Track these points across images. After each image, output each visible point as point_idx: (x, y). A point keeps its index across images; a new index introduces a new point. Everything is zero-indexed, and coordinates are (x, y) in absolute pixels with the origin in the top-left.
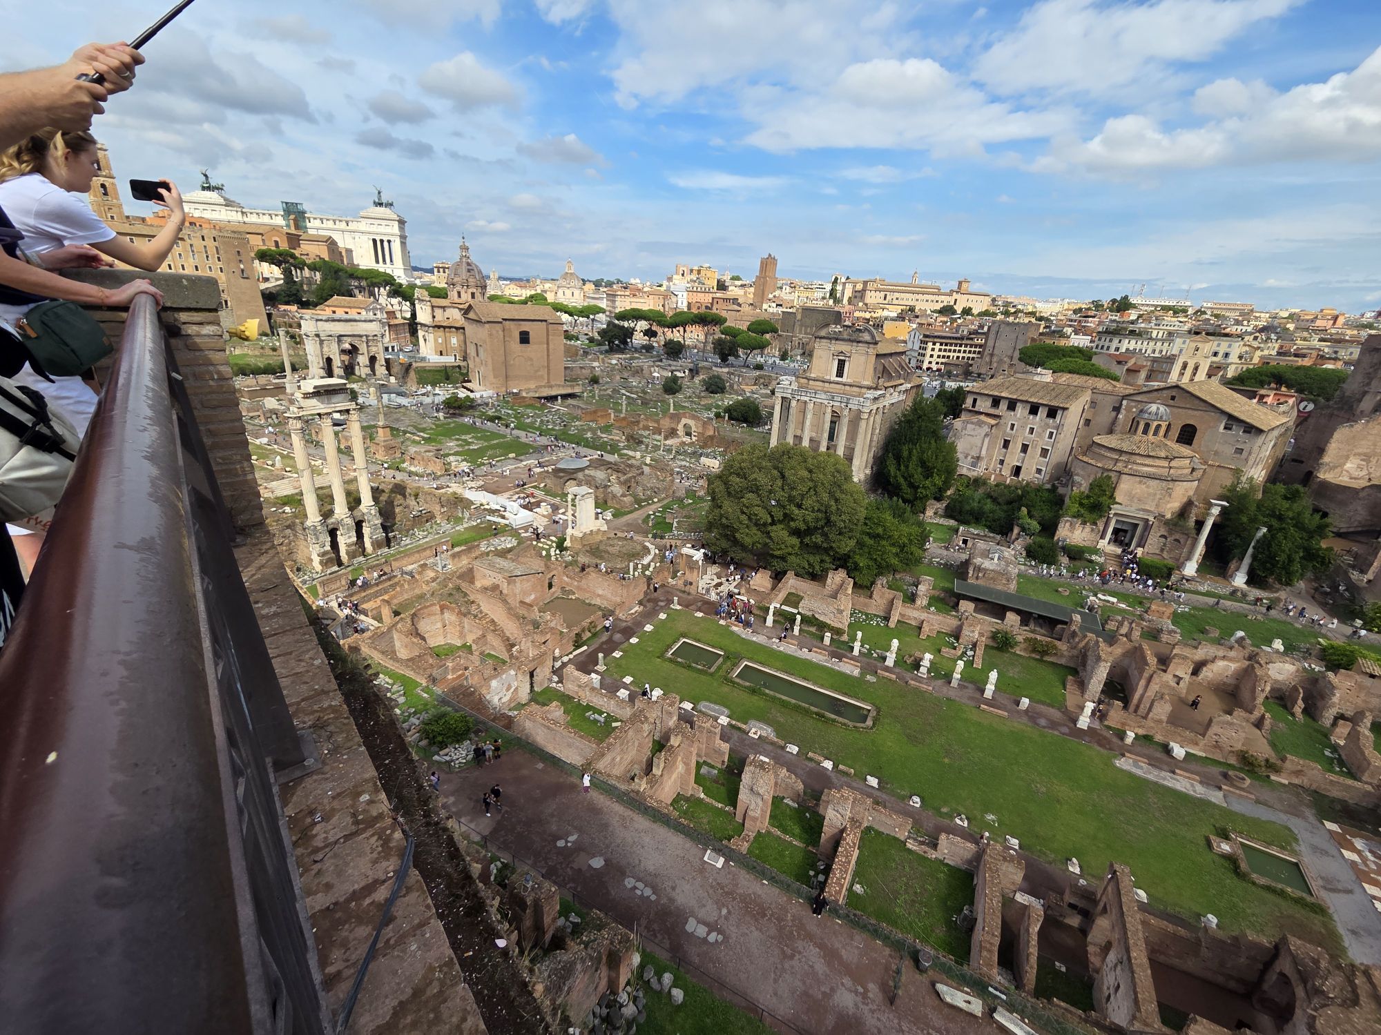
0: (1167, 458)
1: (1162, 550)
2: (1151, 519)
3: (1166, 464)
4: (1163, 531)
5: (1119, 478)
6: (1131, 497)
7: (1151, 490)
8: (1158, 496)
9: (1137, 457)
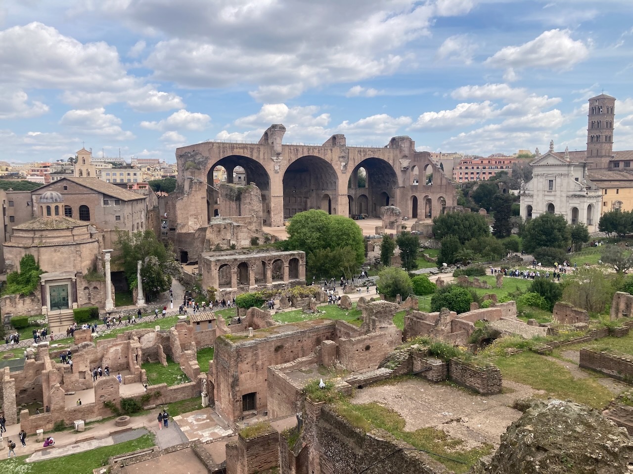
0: (68, 229)
1: (89, 299)
2: (73, 277)
3: (68, 233)
4: (85, 284)
5: (39, 252)
6: (54, 266)
7: (65, 255)
8: (72, 259)
9: (47, 232)
